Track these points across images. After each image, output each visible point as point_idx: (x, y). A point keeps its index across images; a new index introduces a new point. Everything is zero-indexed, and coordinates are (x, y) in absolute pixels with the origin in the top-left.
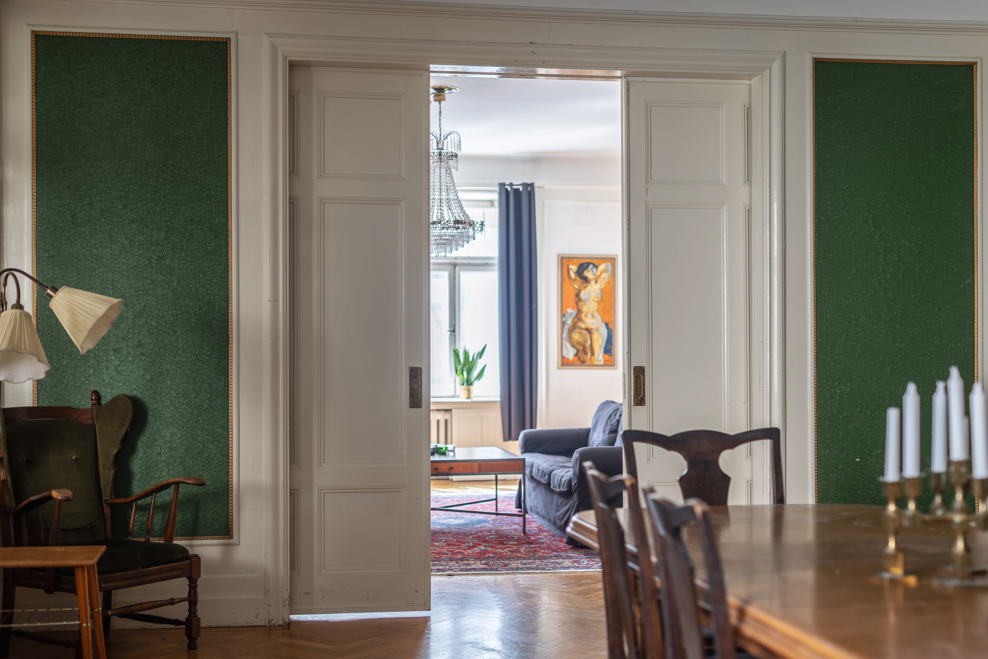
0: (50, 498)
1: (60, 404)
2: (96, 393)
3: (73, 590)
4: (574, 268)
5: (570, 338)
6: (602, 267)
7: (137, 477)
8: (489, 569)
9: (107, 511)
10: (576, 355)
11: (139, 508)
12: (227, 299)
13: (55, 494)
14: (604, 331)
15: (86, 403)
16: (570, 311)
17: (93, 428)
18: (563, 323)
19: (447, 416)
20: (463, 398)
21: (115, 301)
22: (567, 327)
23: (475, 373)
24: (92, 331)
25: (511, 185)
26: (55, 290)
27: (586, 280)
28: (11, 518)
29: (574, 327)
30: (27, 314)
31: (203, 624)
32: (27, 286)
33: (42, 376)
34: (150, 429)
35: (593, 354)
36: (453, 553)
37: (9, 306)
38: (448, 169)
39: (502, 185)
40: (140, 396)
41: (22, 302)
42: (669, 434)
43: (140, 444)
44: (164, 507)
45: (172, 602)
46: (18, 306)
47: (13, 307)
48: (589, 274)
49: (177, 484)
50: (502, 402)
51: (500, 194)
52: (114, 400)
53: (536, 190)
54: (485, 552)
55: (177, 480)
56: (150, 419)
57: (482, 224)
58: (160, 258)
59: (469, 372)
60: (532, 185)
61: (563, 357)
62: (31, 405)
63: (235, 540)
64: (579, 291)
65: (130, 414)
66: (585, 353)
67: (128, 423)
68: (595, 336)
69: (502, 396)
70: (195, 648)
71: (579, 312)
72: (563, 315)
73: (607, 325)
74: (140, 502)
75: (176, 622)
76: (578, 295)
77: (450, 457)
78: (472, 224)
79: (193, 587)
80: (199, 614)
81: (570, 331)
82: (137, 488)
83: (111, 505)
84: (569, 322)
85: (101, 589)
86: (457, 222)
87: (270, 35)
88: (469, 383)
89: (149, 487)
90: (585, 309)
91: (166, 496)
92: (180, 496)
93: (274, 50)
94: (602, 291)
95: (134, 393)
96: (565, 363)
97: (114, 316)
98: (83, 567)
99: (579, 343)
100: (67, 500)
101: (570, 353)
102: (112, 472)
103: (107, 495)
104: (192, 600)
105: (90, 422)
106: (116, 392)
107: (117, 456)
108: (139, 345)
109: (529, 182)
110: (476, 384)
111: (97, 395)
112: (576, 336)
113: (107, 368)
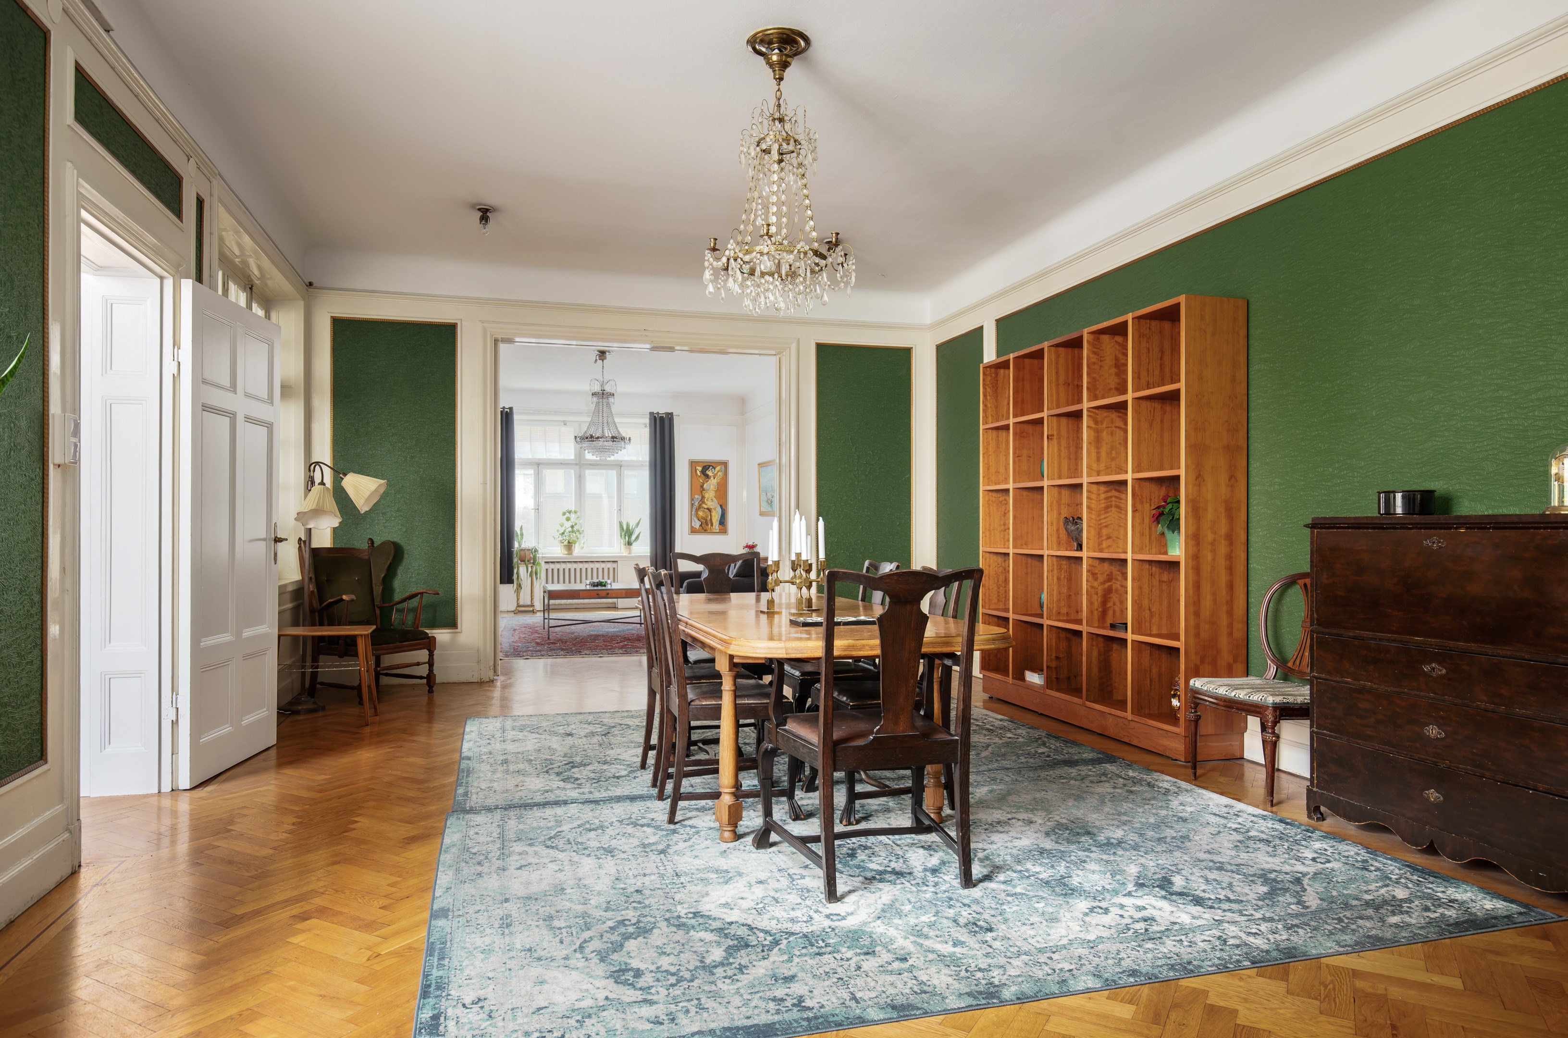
0: (342, 600)
1: (347, 546)
2: (371, 539)
3: (356, 655)
4: (700, 469)
5: (697, 514)
6: (718, 468)
7: (397, 591)
8: (627, 653)
9: (378, 611)
10: (701, 525)
11: (398, 610)
12: (454, 482)
13: (344, 597)
14: (719, 510)
15: (365, 546)
16: (697, 496)
17: (369, 561)
18: (692, 505)
19: (615, 565)
20: (625, 554)
21: (382, 481)
22: (695, 507)
23: (633, 537)
24: (368, 500)
25: (658, 413)
26: (345, 475)
27: (707, 477)
28: (317, 614)
29: (700, 507)
30: (328, 488)
31: (438, 680)
32: (328, 472)
33: (337, 525)
34: (405, 562)
35: (712, 525)
36: (606, 646)
37: (316, 484)
38: (608, 404)
39: (651, 414)
40: (399, 541)
41: (325, 481)
42: (698, 555)
43: (399, 571)
44: (414, 610)
45: (418, 664)
46: (322, 483)
47: (319, 484)
48: (709, 473)
49: (422, 593)
50: (651, 557)
51: (650, 419)
52: (383, 544)
53: (675, 418)
54: (626, 645)
55: (421, 591)
56: (406, 556)
57: (630, 439)
58: (412, 457)
59: (630, 537)
60: (671, 414)
61: (692, 527)
62: (329, 546)
63: (459, 630)
64: (703, 484)
65: (392, 552)
66: (707, 524)
67: (391, 558)
68: (713, 514)
69: (651, 552)
70: (432, 692)
71: (703, 497)
72: (692, 499)
73: (721, 506)
74: (399, 606)
75: (421, 678)
76: (702, 486)
77: (609, 587)
78: (623, 439)
79: (431, 655)
80: (435, 672)
81: (697, 510)
82: (397, 597)
83: (380, 608)
84: (696, 504)
85: (373, 654)
86: (613, 437)
87: (483, 322)
88: (629, 544)
89: (404, 596)
90: (707, 495)
91: (414, 602)
92: (424, 603)
93: (485, 331)
94: (718, 484)
95: (395, 540)
96: (693, 531)
97: (382, 490)
98: (361, 635)
99: (703, 518)
100: (352, 600)
101: (697, 524)
102: (381, 588)
103: (377, 602)
104: (431, 663)
105: (367, 557)
106: (383, 539)
107: (384, 578)
108: (398, 510)
109: (670, 412)
110: (634, 544)
111: (372, 541)
112: (701, 513)
113: (378, 524)
